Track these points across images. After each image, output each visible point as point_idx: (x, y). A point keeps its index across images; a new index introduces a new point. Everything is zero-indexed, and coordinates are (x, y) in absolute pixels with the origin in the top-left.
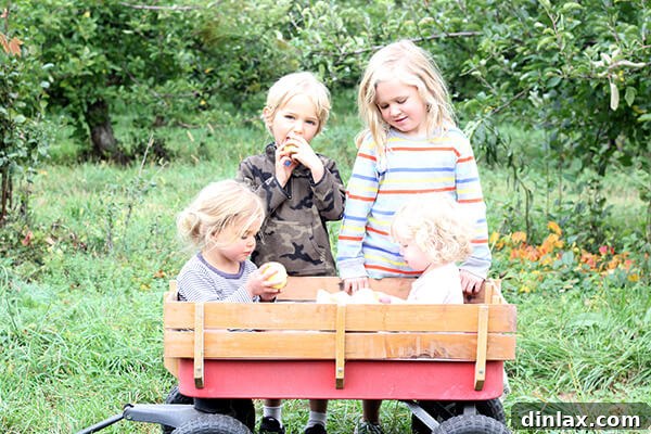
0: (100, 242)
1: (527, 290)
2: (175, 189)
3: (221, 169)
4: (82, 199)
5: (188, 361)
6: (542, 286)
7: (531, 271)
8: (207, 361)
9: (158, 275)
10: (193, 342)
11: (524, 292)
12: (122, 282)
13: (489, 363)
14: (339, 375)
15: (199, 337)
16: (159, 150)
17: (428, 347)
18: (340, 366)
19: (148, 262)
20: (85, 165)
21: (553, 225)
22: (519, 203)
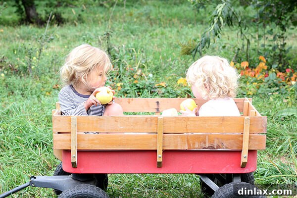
0: (25, 69)
1: (251, 93)
2: (66, 38)
3: (88, 28)
4: (19, 44)
5: (68, 152)
6: (259, 91)
7: (252, 83)
8: (79, 152)
9: (55, 87)
10: (70, 140)
11: (249, 95)
12: (36, 91)
13: (249, 151)
14: (159, 160)
15: (74, 137)
16: (58, 18)
17: (214, 142)
18: (160, 155)
19: (50, 79)
20: (22, 26)
21: (261, 58)
22: (243, 46)
